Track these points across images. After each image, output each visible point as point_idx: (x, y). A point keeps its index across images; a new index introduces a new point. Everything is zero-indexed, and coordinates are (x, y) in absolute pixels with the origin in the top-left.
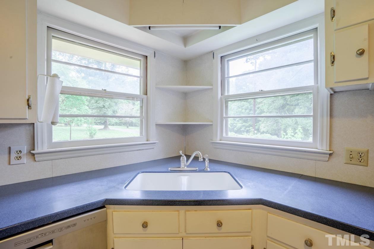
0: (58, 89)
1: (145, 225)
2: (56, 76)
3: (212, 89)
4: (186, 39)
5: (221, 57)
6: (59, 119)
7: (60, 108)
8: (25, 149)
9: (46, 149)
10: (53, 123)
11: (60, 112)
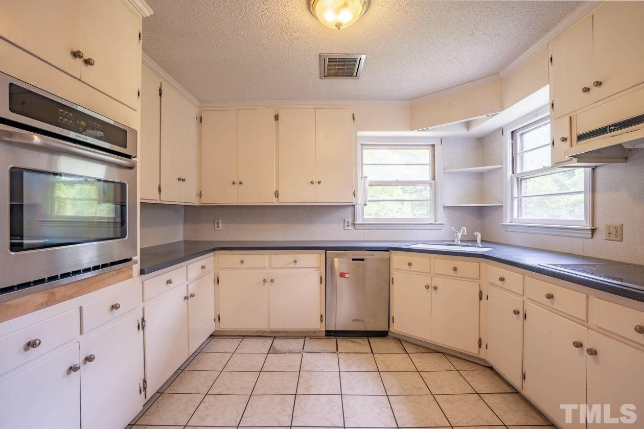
0: (367, 183)
1: (410, 264)
2: (366, 177)
3: (501, 168)
4: (468, 125)
5: (512, 132)
6: (368, 203)
7: (368, 194)
8: (351, 221)
9: (360, 222)
10: (365, 205)
11: (369, 198)
